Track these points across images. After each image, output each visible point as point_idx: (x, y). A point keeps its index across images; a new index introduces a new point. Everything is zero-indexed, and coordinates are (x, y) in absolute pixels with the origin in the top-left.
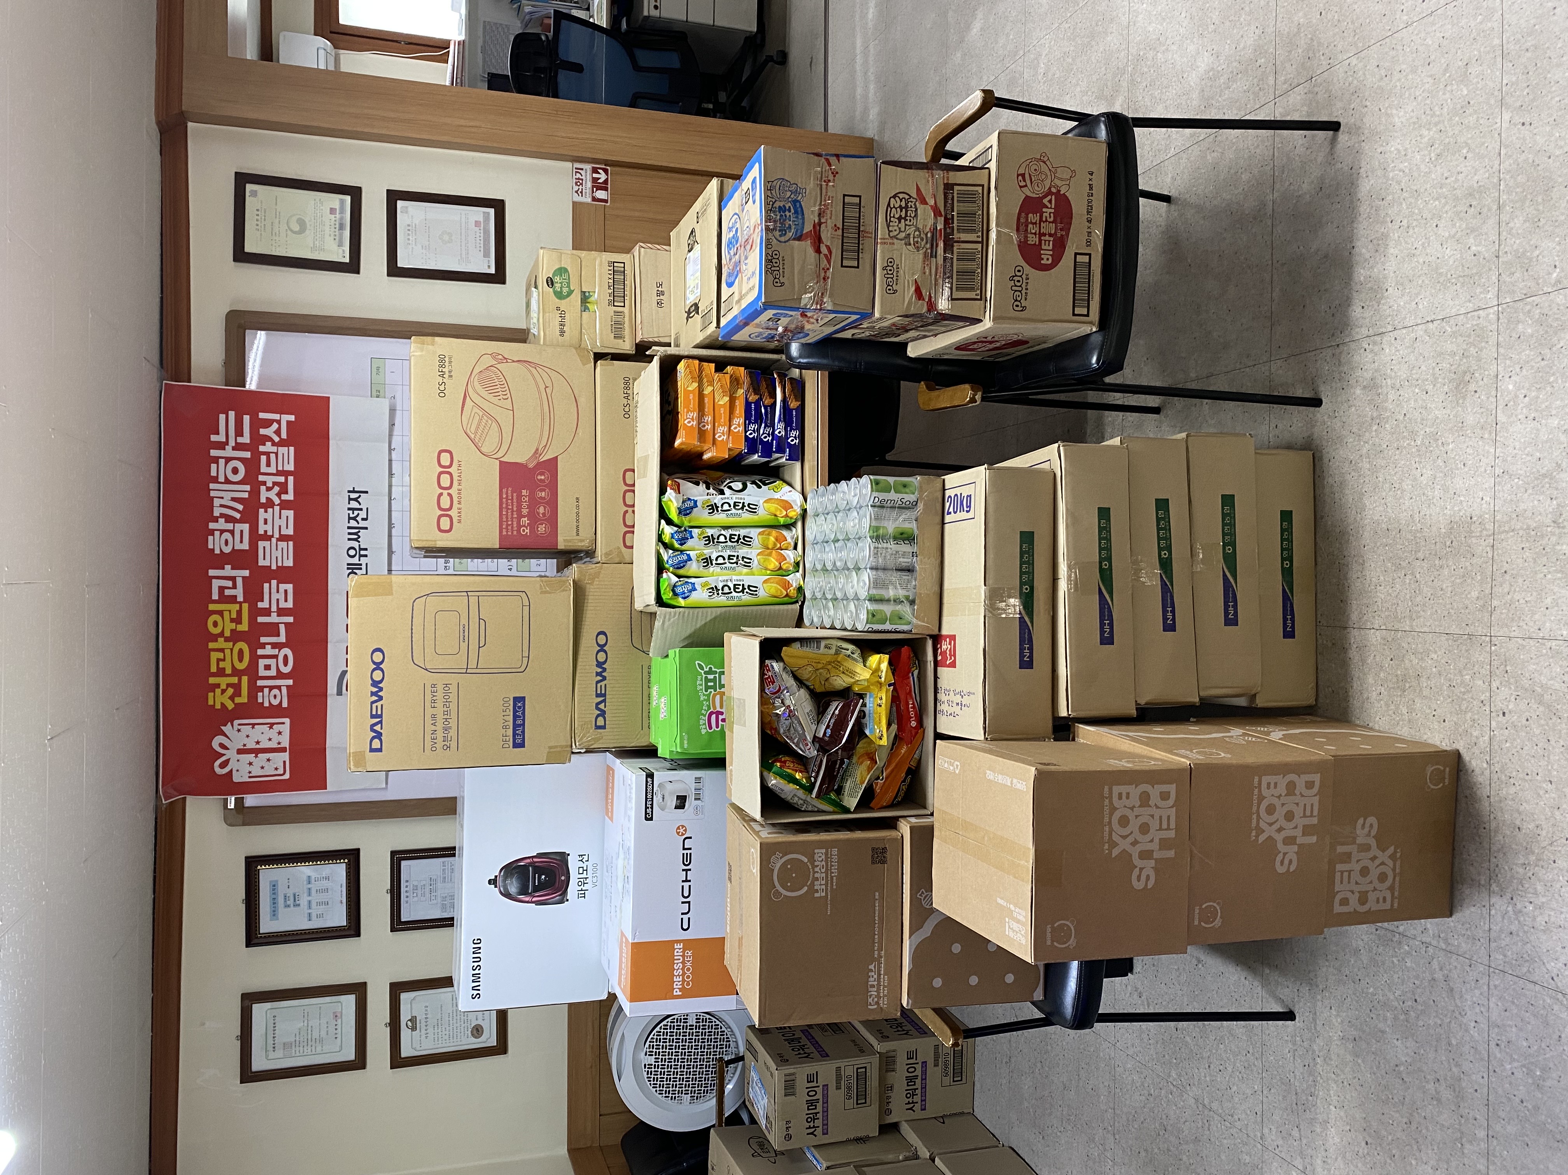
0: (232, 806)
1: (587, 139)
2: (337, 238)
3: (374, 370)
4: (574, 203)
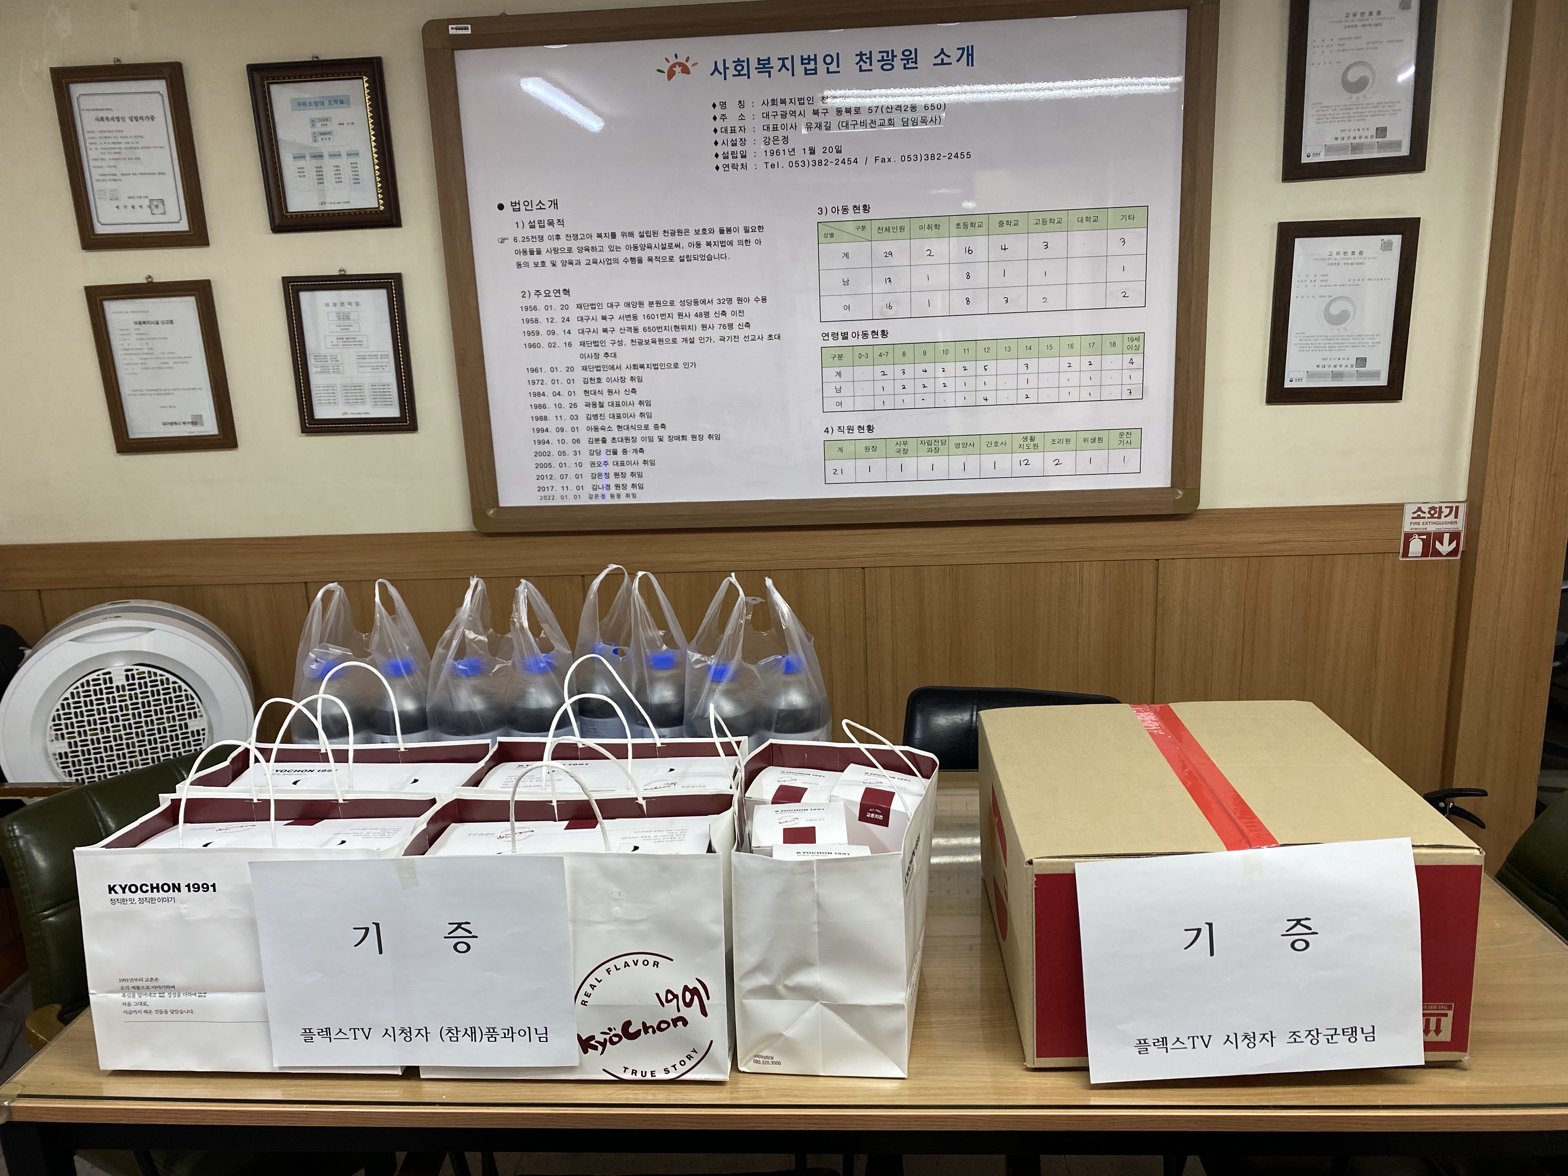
0: (452, 32)
1: (1510, 525)
2: (1339, 142)
3: (1129, 212)
4: (1402, 505)
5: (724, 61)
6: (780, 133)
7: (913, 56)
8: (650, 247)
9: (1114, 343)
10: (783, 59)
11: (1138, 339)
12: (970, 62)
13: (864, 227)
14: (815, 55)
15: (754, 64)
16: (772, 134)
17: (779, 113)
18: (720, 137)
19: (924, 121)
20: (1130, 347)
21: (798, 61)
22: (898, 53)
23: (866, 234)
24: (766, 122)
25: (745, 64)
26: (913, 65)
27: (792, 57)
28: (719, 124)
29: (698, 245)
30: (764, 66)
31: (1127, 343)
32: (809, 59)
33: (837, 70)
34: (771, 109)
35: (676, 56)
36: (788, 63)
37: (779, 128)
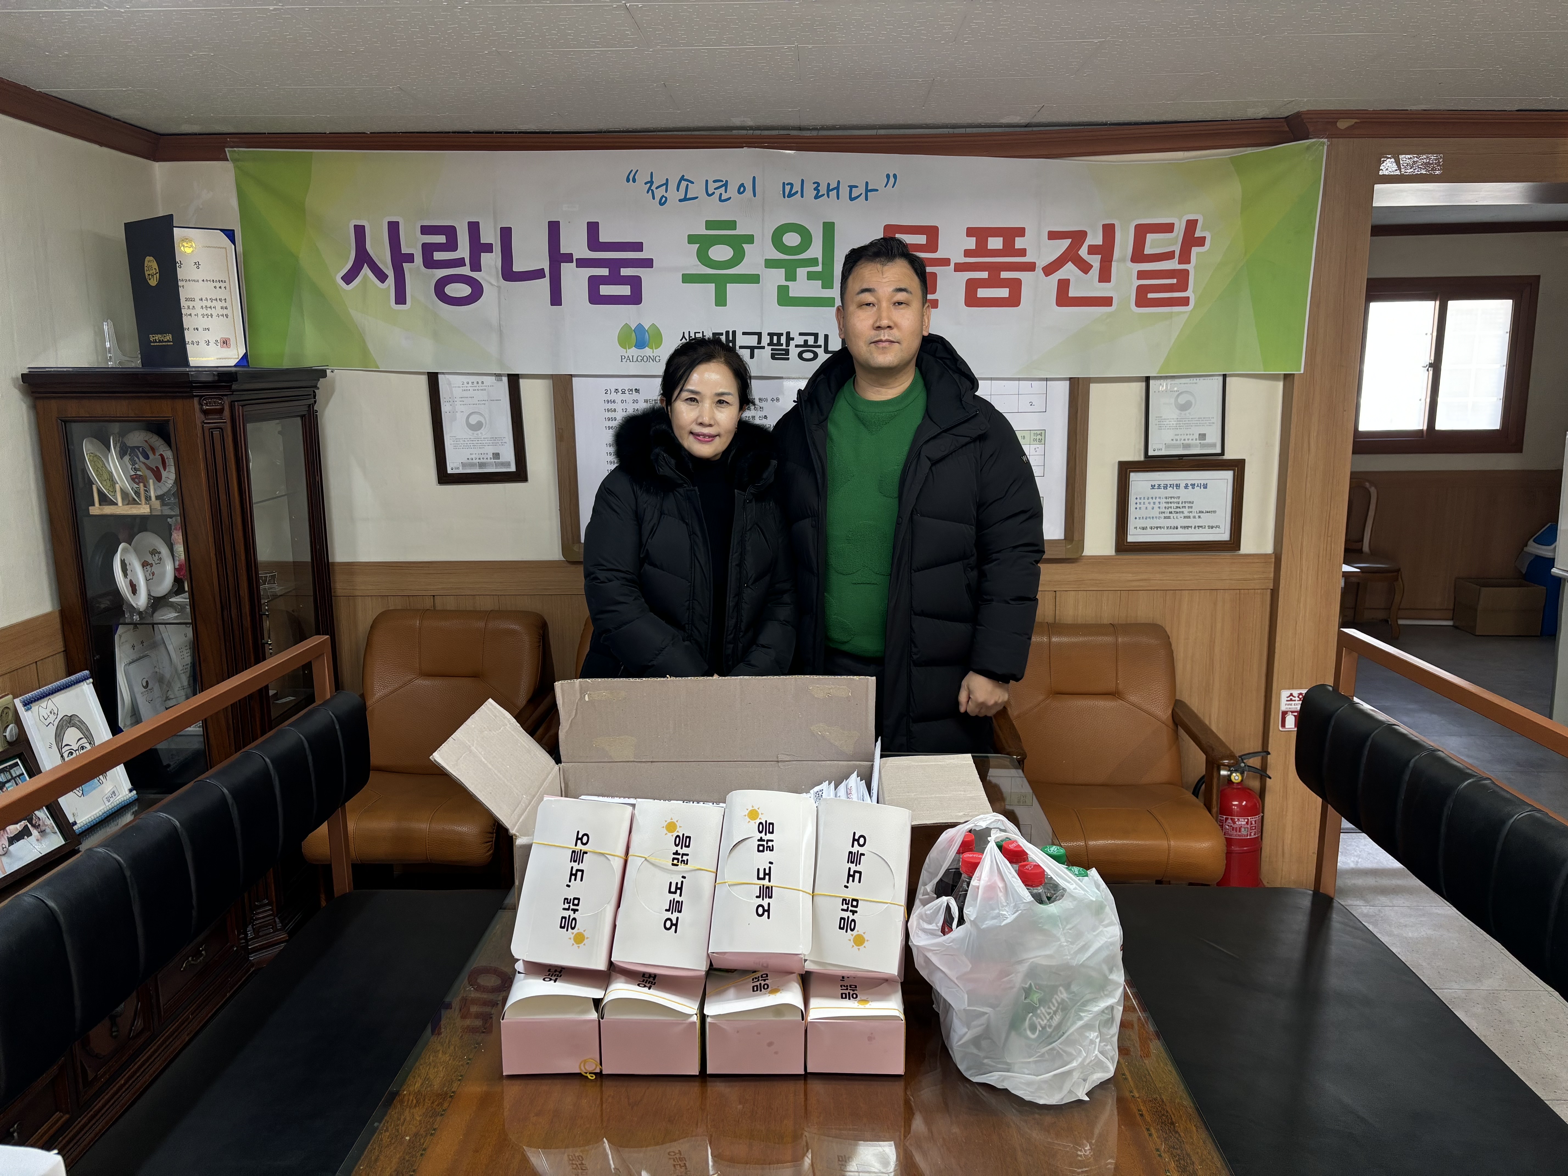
1: (1301, 571)
11: (1040, 433)
20: (1034, 438)
31: (1032, 435)
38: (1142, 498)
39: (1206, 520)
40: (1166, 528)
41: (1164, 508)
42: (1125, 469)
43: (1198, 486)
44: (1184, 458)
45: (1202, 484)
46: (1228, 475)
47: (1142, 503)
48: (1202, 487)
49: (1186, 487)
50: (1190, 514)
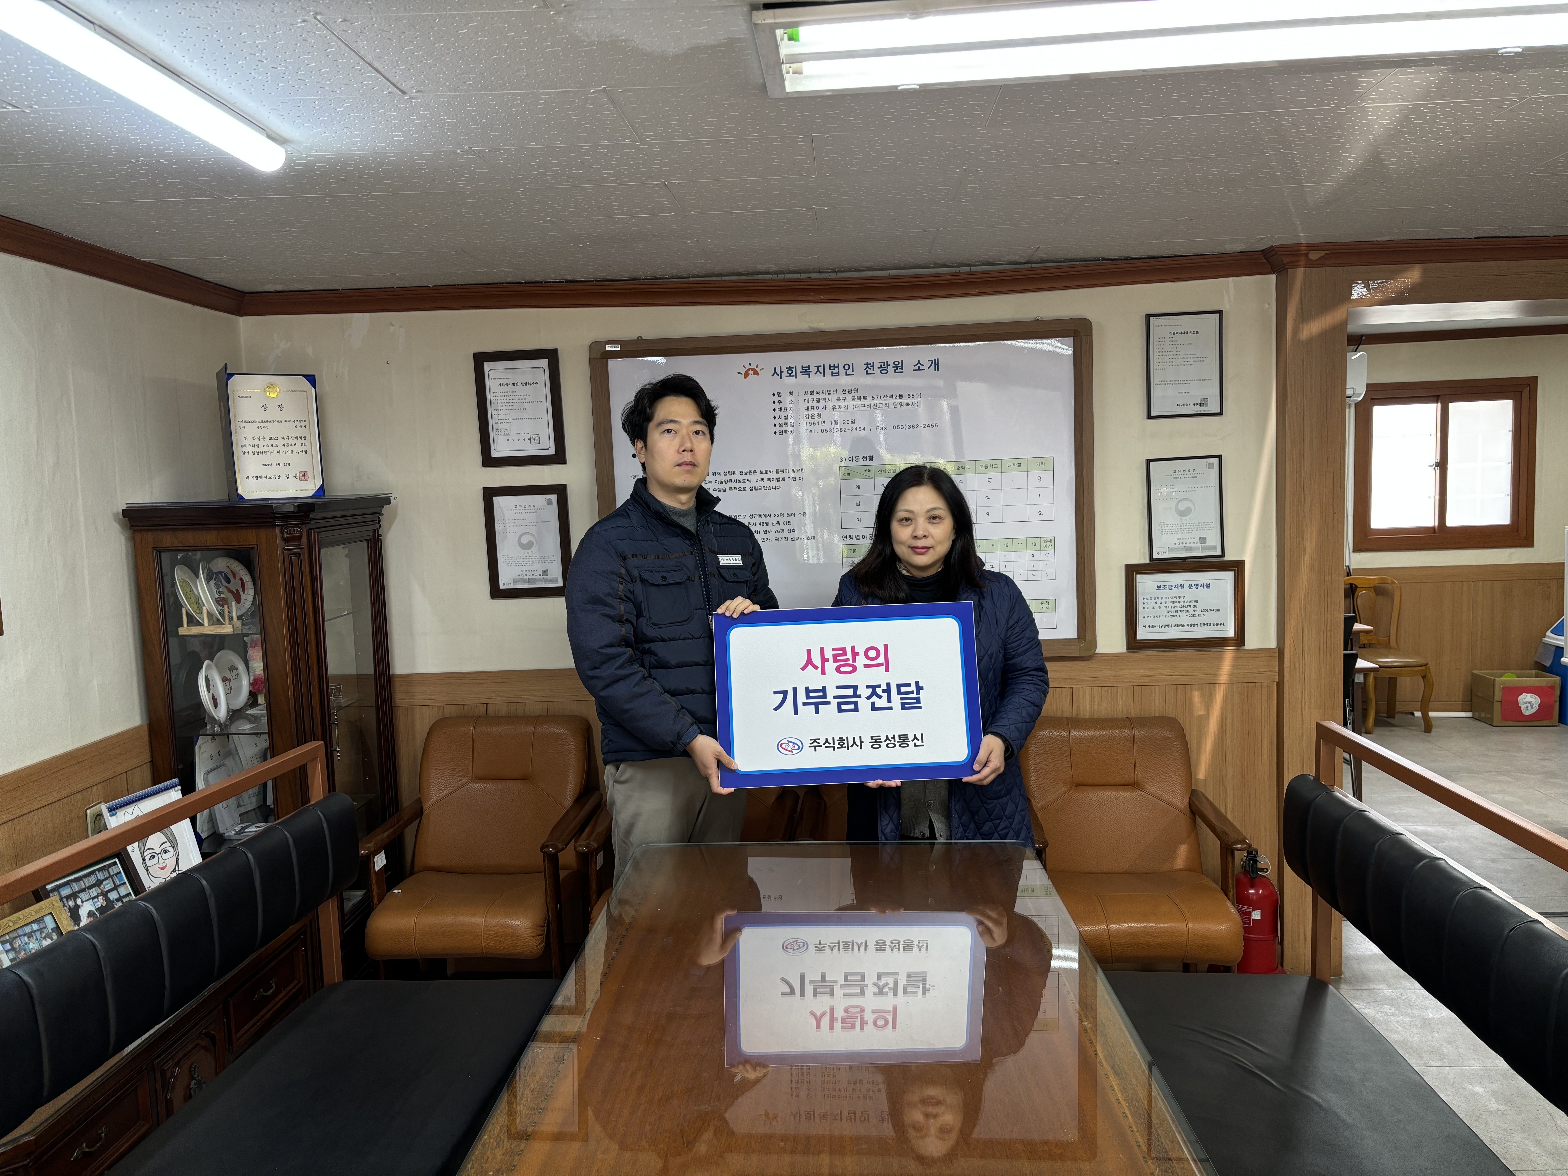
0: (608, 349)
1: (1304, 664)
3: (1043, 460)
5: (781, 367)
6: (816, 412)
7: (900, 365)
8: (731, 481)
9: (1035, 544)
10: (818, 367)
11: (1050, 541)
12: (937, 368)
13: (869, 470)
14: (838, 364)
15: (799, 369)
16: (810, 413)
17: (815, 400)
18: (777, 414)
19: (908, 404)
20: (1045, 546)
21: (827, 368)
22: (891, 363)
23: (871, 474)
24: (807, 405)
25: (794, 370)
26: (901, 370)
27: (824, 365)
28: (777, 406)
29: (762, 480)
30: (806, 371)
31: (1043, 544)
32: (834, 366)
33: (853, 373)
34: (810, 397)
35: (750, 364)
36: (821, 369)
37: (815, 408)
38: (1149, 598)
39: (1211, 618)
40: (1173, 626)
41: (1170, 607)
42: (1132, 572)
43: (1201, 586)
44: (1187, 560)
45: (1205, 584)
46: (1230, 575)
47: (1149, 603)
48: (1205, 587)
49: (1190, 587)
50: (1196, 613)
